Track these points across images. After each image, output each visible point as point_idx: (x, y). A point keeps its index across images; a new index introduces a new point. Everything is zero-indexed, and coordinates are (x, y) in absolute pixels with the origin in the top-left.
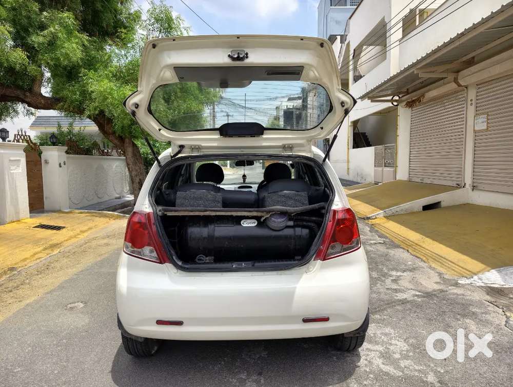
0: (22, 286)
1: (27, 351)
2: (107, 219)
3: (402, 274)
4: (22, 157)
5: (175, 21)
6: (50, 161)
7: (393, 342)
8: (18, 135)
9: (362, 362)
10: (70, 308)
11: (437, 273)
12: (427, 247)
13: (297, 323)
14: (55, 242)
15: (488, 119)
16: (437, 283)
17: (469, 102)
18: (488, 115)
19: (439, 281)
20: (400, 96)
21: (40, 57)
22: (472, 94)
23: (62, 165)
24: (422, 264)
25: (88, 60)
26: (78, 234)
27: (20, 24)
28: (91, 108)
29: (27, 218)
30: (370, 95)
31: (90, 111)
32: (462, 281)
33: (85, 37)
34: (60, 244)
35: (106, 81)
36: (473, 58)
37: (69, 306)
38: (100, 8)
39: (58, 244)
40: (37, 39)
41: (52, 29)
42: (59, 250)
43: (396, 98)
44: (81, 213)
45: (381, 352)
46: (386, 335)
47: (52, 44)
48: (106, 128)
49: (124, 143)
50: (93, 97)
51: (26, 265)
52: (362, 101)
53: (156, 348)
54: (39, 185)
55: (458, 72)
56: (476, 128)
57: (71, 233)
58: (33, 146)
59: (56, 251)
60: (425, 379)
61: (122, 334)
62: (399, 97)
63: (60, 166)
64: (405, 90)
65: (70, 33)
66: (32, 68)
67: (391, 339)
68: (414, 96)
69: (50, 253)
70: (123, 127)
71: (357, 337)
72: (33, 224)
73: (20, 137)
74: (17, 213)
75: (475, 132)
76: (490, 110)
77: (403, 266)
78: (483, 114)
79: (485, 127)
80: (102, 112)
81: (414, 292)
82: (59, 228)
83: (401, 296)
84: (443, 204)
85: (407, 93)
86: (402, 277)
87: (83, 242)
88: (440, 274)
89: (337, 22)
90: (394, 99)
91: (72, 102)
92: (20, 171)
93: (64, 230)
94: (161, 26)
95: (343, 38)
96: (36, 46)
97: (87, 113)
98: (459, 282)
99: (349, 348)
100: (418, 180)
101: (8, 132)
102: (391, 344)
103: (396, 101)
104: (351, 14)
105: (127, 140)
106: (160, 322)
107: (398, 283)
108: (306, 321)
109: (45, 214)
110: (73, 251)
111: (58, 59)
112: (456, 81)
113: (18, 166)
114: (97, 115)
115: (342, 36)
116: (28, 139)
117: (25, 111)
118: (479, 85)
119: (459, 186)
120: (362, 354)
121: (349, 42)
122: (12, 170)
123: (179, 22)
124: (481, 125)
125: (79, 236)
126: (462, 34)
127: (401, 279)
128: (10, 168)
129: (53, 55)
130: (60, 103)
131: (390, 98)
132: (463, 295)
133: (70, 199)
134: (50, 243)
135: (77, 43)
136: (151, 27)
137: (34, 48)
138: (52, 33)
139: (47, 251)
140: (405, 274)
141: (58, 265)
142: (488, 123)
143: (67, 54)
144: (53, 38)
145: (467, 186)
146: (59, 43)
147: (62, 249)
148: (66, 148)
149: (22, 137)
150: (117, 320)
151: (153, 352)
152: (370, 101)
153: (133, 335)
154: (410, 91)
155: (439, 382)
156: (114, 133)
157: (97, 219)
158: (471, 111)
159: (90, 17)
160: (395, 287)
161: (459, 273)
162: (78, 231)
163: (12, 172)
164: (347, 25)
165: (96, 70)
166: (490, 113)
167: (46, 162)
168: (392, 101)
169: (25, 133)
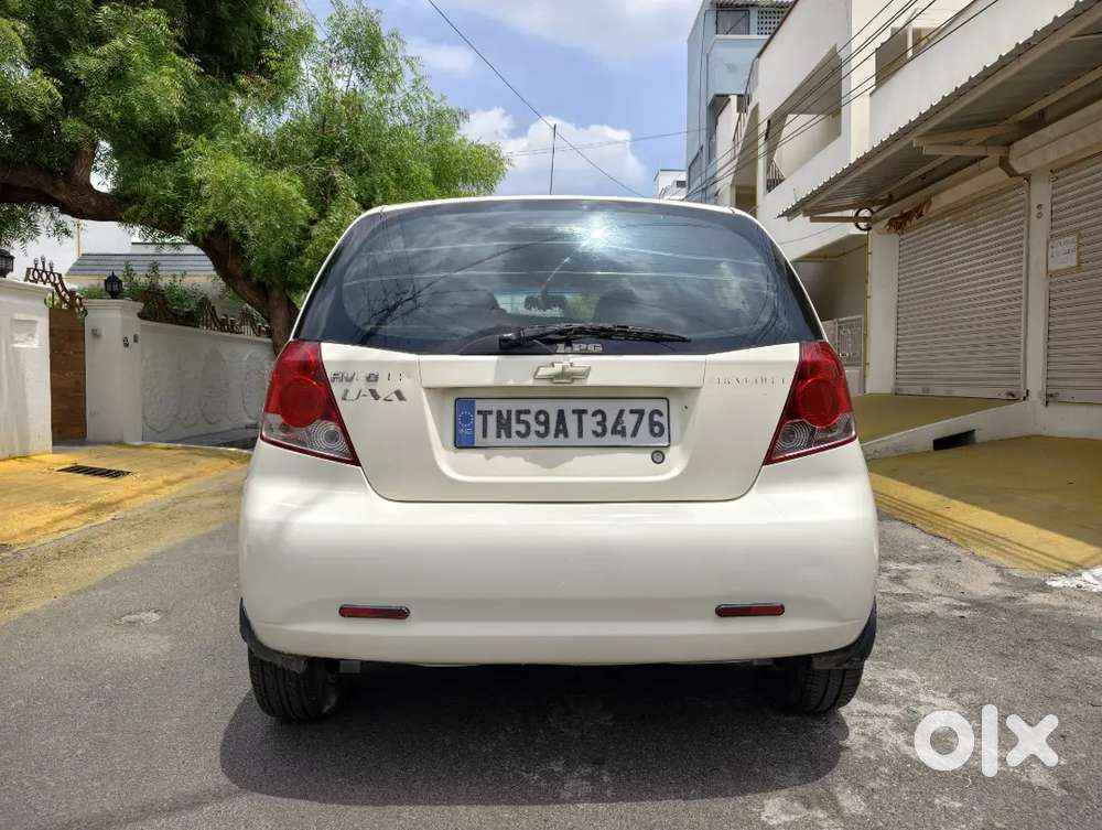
0: (20, 580)
1: (13, 705)
2: (226, 462)
3: (910, 567)
4: (40, 315)
5: (386, 43)
6: (104, 332)
7: (923, 698)
8: (35, 269)
9: (854, 739)
10: (130, 622)
11: (992, 566)
12: (956, 518)
13: (700, 618)
14: (106, 499)
15: (1080, 245)
16: (995, 584)
17: (1035, 211)
18: (1080, 236)
19: (999, 580)
20: (874, 209)
21: (91, 101)
22: (1041, 192)
23: (131, 340)
24: (952, 549)
25: (194, 116)
26: (160, 487)
27: (50, 30)
28: (198, 216)
29: (46, 453)
30: (808, 207)
31: (196, 223)
32: (1058, 583)
33: (190, 65)
34: (117, 502)
35: (232, 159)
36: (1042, 113)
37: (127, 617)
38: (226, 13)
39: (110, 504)
40: (86, 63)
41: (118, 43)
42: (112, 515)
43: (865, 213)
44: (168, 449)
45: (896, 719)
46: (901, 683)
47: (118, 75)
48: (231, 264)
49: (268, 298)
50: (203, 194)
51: (34, 542)
52: (789, 220)
53: (333, 700)
54: (77, 383)
55: (1009, 144)
56: (1052, 267)
57: (144, 485)
58: (67, 297)
59: (106, 518)
60: (1024, 779)
61: (250, 651)
62: (871, 211)
63: (127, 345)
64: (884, 195)
65: (157, 54)
66: (71, 127)
67: (916, 691)
68: (906, 205)
69: (92, 521)
70: (267, 264)
71: (845, 670)
72: (59, 464)
73: (40, 276)
74: (24, 438)
75: (1050, 274)
76: (1082, 224)
77: (909, 553)
78: (1068, 234)
79: (1074, 264)
80: (221, 227)
81: (946, 601)
82: (115, 474)
83: (918, 607)
84: (979, 436)
85: (890, 201)
86: (912, 574)
87: (169, 501)
88: (999, 569)
89: (731, 68)
90: (860, 215)
91: (157, 204)
92: (35, 346)
93: (127, 478)
94: (356, 52)
95: (743, 100)
96: (82, 77)
97: (189, 228)
98: (1049, 583)
99: (817, 707)
100: (917, 390)
101: (12, 258)
102: (919, 703)
103: (865, 219)
104: (759, 49)
105: (276, 293)
106: (348, 612)
107: (905, 585)
108: (725, 612)
109: (88, 448)
110: (145, 517)
111: (130, 109)
112: (1004, 163)
113: (32, 335)
114: (211, 233)
115: (740, 96)
116: (57, 281)
117: (52, 225)
118: (1056, 171)
119: (1013, 398)
120: (849, 721)
121: (757, 105)
122: (17, 342)
123: (394, 45)
124: (1065, 257)
125: (158, 491)
126: (1027, 46)
127: (910, 577)
128: (12, 338)
129: (120, 100)
130: (131, 206)
131: (851, 213)
132: (1067, 608)
133: (144, 418)
134: (94, 501)
135: (173, 76)
136: (334, 55)
137: (77, 81)
138: (118, 51)
139: (84, 516)
140: (918, 567)
141: (107, 541)
142: (1079, 254)
143: (149, 99)
144: (122, 63)
145: (1033, 396)
146: (132, 72)
147: (119, 514)
148: (140, 306)
149: (44, 275)
150: (238, 616)
151: (328, 707)
152: (808, 218)
153: (278, 653)
154: (895, 197)
155: (1062, 785)
156: (248, 274)
157: (203, 460)
158: (1040, 229)
159: (204, 33)
160: (900, 590)
161: (1046, 568)
162: (159, 481)
163: (16, 345)
164: (753, 71)
165: (211, 137)
166: (1083, 232)
167: (96, 335)
168: (856, 220)
169: (51, 268)
